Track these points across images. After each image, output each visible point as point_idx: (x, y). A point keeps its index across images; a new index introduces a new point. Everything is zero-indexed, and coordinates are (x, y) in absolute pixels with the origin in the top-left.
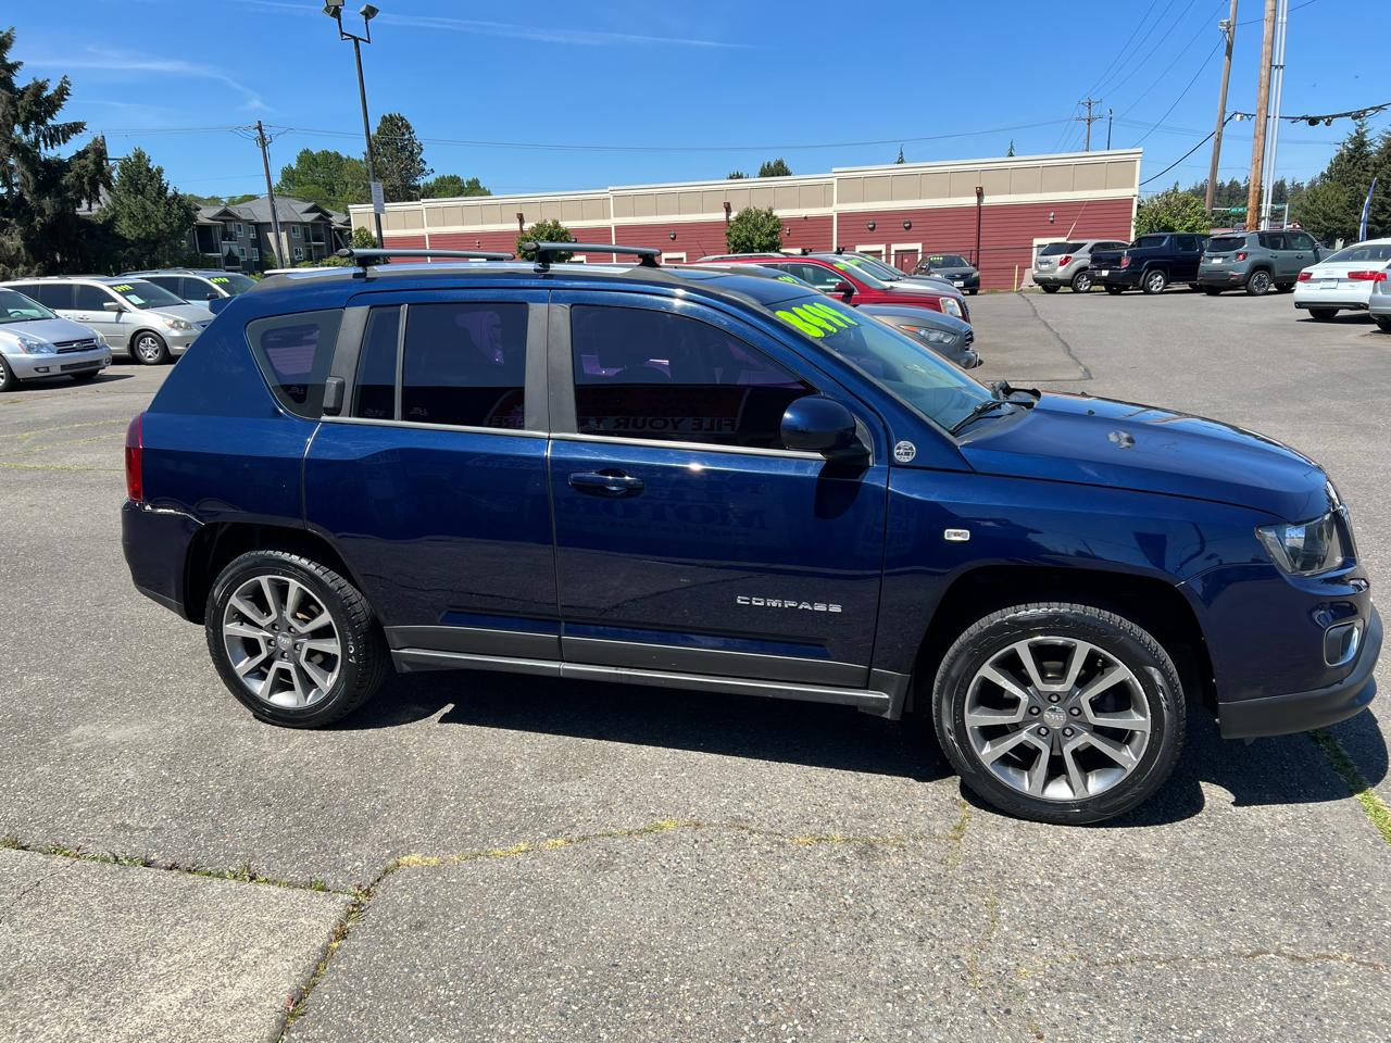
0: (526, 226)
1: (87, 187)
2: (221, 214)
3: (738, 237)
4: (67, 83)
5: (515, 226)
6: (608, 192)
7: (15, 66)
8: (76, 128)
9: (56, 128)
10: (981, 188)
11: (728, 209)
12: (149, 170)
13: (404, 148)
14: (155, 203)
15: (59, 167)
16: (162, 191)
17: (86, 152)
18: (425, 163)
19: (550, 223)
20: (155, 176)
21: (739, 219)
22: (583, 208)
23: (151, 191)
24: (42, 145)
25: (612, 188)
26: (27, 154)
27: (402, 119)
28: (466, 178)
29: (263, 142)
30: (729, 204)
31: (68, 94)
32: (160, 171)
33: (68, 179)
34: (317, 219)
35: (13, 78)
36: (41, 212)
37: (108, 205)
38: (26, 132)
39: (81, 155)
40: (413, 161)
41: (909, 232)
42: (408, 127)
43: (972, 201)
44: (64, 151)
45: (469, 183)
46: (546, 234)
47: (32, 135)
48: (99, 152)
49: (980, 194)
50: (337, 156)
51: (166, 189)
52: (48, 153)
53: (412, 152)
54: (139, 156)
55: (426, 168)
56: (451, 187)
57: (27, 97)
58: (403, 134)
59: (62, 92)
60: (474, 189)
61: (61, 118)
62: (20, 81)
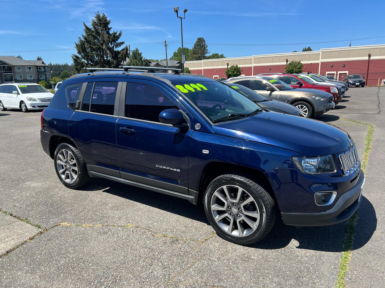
0: (229, 67)
1: (124, 58)
2: (156, 64)
3: (289, 69)
4: (121, 32)
5: (226, 67)
6: (252, 57)
7: (110, 28)
8: (122, 43)
9: (118, 43)
10: (370, 54)
11: (287, 61)
12: (139, 53)
13: (203, 46)
14: (139, 61)
15: (119, 52)
16: (141, 58)
17: (124, 49)
18: (208, 50)
19: (235, 66)
20: (140, 55)
21: (290, 64)
22: (245, 62)
23: (138, 59)
24: (115, 47)
25: (253, 56)
26: (111, 50)
27: (203, 39)
28: (220, 54)
29: (166, 46)
30: (287, 60)
31: (121, 35)
32: (141, 53)
33: (120, 56)
34: (179, 65)
35: (110, 31)
36: (113, 64)
37: (129, 62)
38: (111, 44)
39: (123, 50)
40: (205, 50)
41: (344, 68)
42: (204, 41)
43: (367, 58)
44: (119, 49)
45: (221, 55)
46: (234, 69)
47: (113, 45)
48: (127, 49)
49: (369, 56)
50: (187, 49)
51: (142, 58)
52: (116, 49)
53: (204, 47)
54: (137, 50)
55: (208, 51)
56: (215, 56)
57: (112, 36)
58: (203, 43)
59: (120, 34)
60: (222, 56)
61: (119, 41)
62: (111, 32)
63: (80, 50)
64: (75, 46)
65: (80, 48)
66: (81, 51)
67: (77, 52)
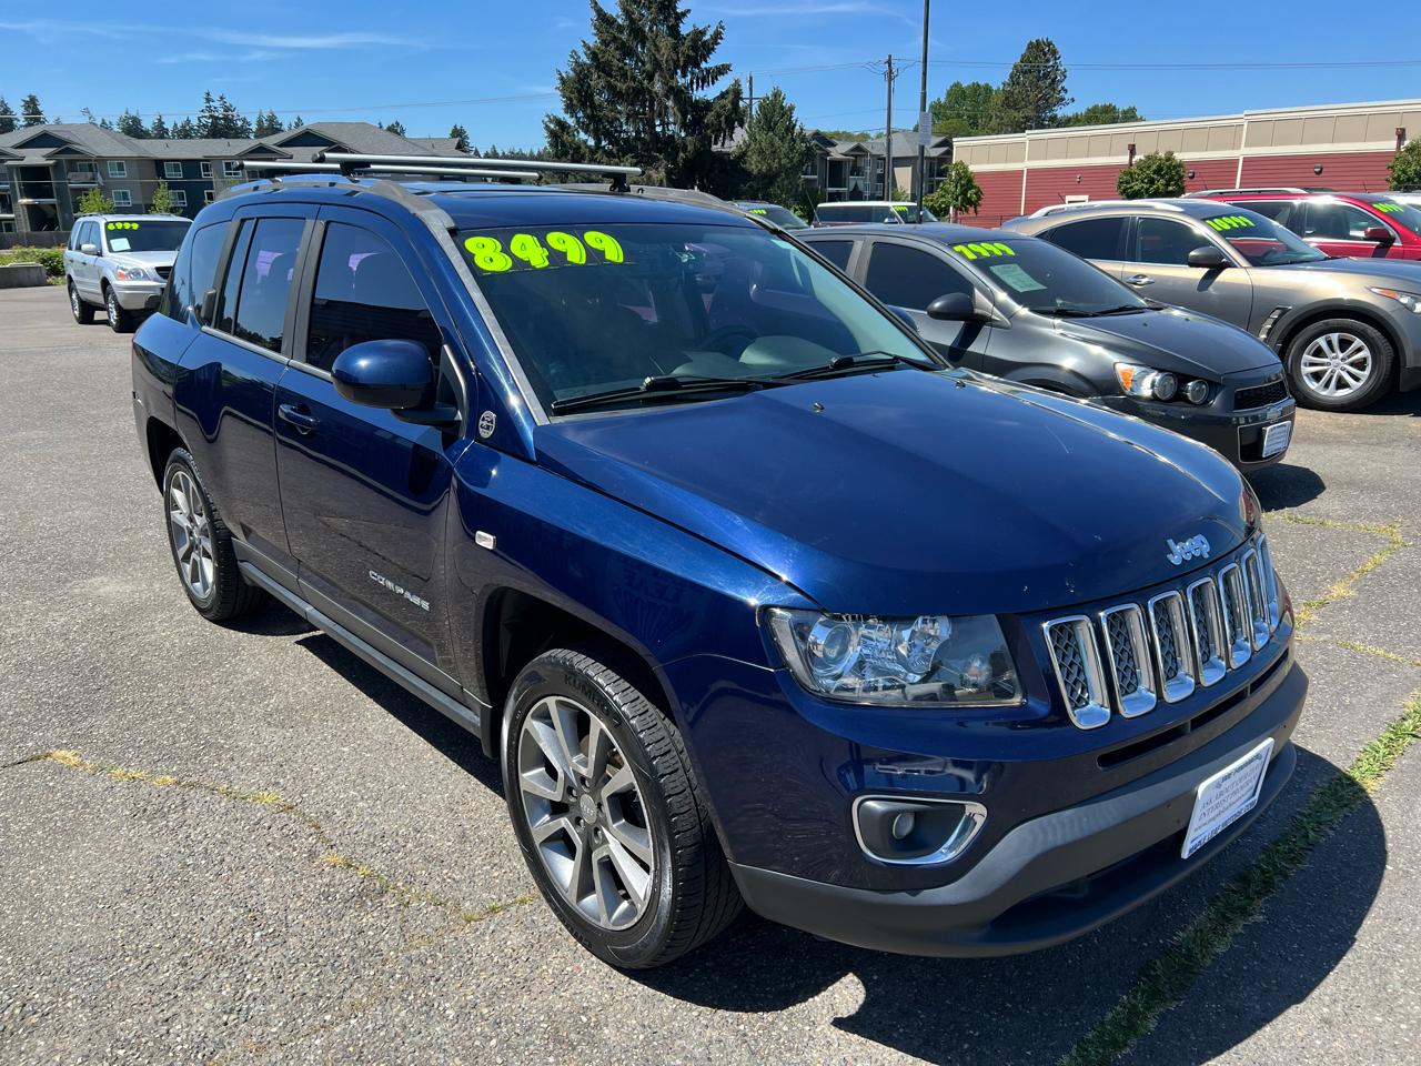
0: (1136, 158)
1: (723, 126)
2: (853, 150)
4: (722, 27)
5: (1125, 159)
6: (1243, 119)
7: (683, 15)
8: (723, 70)
9: (708, 71)
11: (1401, 135)
12: (782, 108)
13: (1046, 76)
14: (782, 139)
15: (708, 106)
16: (790, 128)
17: (727, 92)
18: (1066, 91)
19: (1162, 154)
20: (787, 113)
22: (1208, 137)
23: (780, 129)
24: (695, 86)
25: (1246, 112)
26: (679, 95)
27: (1049, 44)
28: (1122, 106)
29: (890, 76)
31: (721, 38)
32: (791, 109)
33: (710, 118)
34: (943, 154)
35: (681, 25)
36: (685, 149)
37: (745, 142)
38: (684, 76)
39: (723, 95)
40: (1054, 89)
42: (1054, 53)
44: (709, 93)
45: (1124, 112)
46: (1154, 167)
47: (689, 78)
48: (736, 93)
50: (988, 89)
51: (795, 125)
52: (699, 94)
53: (1054, 81)
54: (777, 95)
55: (1067, 97)
56: (1103, 115)
57: (687, 43)
58: (1048, 61)
59: (717, 36)
60: (1130, 116)
61: (712, 62)
62: (685, 29)
63: (571, 100)
64: (558, 83)
65: (572, 92)
66: (575, 102)
67: (562, 106)
